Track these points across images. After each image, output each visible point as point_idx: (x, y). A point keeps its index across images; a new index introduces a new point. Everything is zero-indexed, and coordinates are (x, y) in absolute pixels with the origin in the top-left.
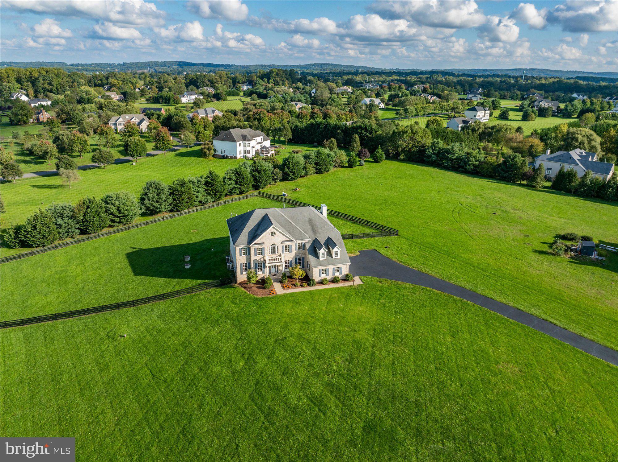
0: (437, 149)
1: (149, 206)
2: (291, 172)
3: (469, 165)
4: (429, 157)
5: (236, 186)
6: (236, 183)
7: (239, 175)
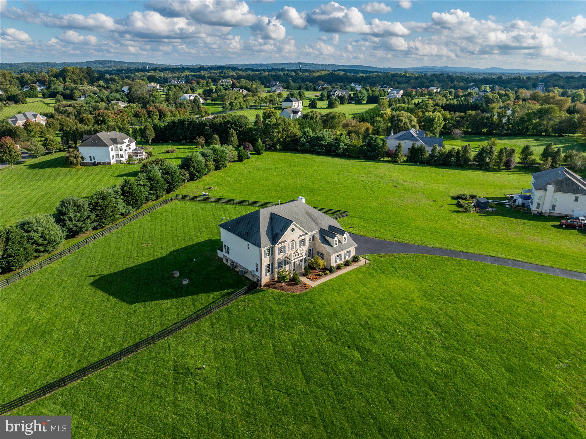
0: (309, 137)
2: (196, 171)
3: (340, 149)
4: (303, 145)
5: (152, 192)
6: (151, 189)
7: (152, 180)
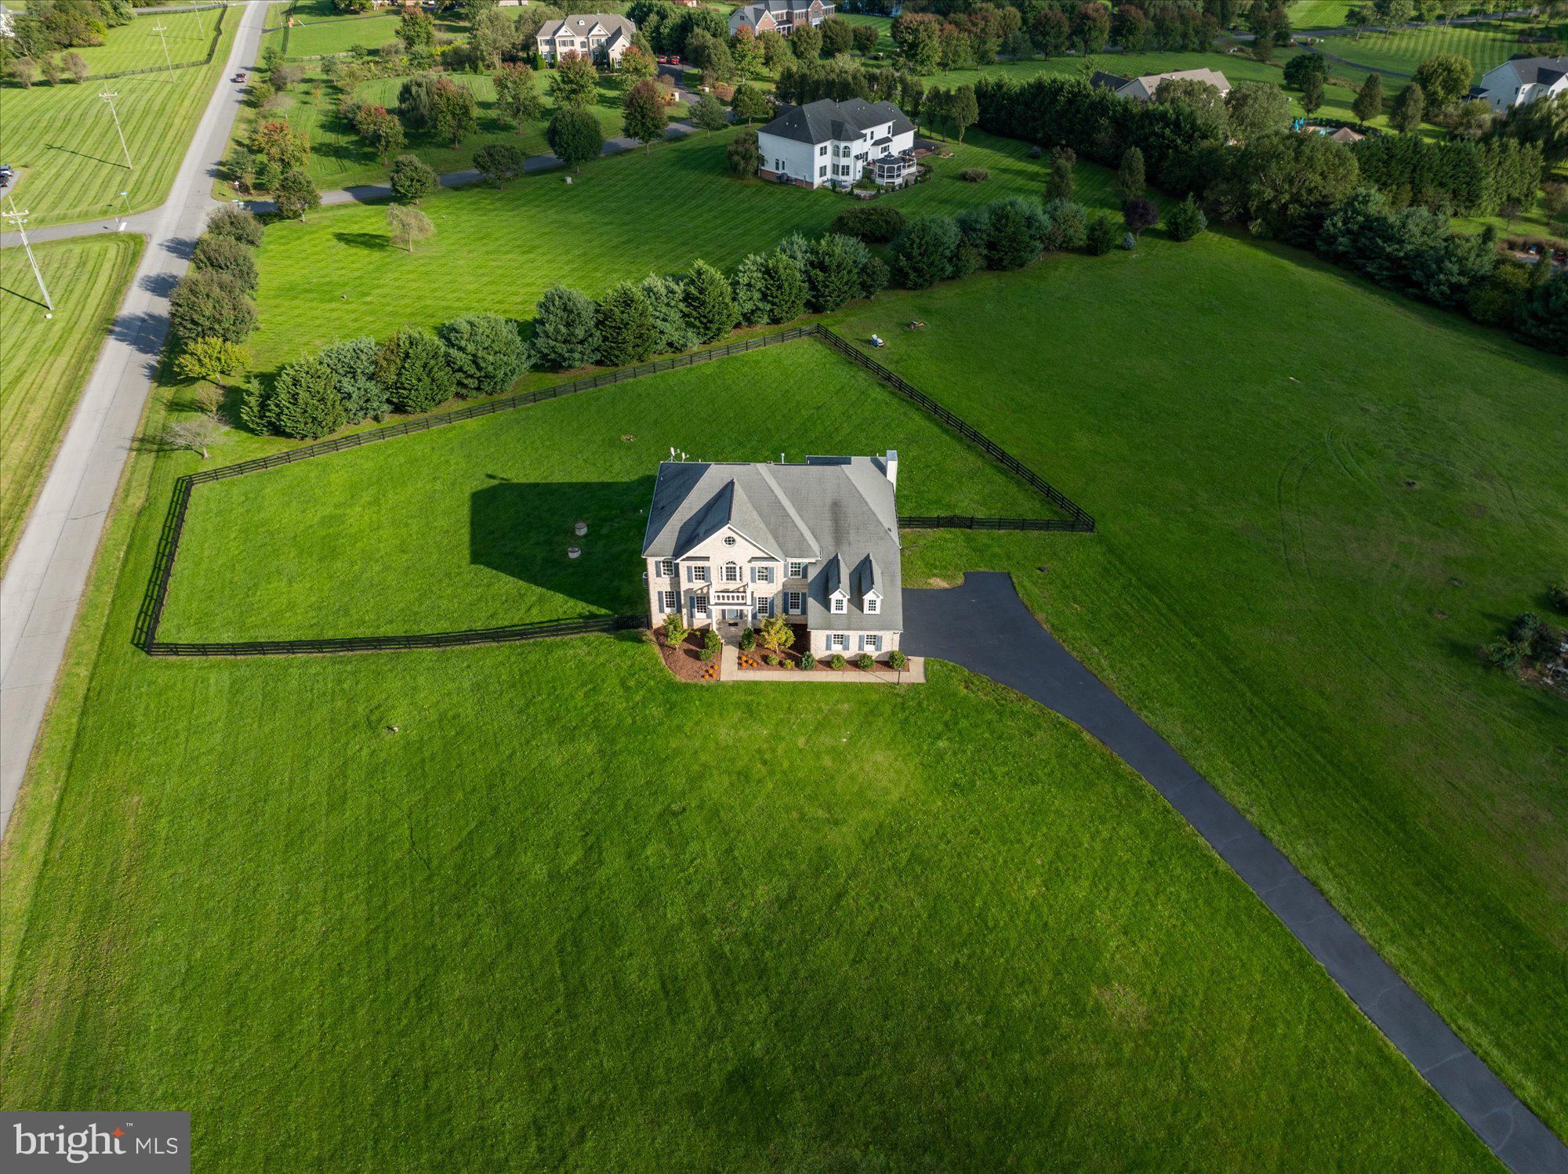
0: (1360, 219)
1: (546, 351)
2: (915, 269)
3: (1439, 284)
4: (1331, 240)
5: (760, 305)
6: (764, 297)
7: (772, 278)
